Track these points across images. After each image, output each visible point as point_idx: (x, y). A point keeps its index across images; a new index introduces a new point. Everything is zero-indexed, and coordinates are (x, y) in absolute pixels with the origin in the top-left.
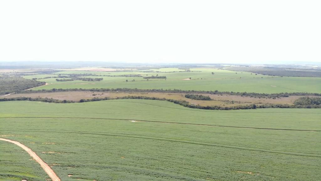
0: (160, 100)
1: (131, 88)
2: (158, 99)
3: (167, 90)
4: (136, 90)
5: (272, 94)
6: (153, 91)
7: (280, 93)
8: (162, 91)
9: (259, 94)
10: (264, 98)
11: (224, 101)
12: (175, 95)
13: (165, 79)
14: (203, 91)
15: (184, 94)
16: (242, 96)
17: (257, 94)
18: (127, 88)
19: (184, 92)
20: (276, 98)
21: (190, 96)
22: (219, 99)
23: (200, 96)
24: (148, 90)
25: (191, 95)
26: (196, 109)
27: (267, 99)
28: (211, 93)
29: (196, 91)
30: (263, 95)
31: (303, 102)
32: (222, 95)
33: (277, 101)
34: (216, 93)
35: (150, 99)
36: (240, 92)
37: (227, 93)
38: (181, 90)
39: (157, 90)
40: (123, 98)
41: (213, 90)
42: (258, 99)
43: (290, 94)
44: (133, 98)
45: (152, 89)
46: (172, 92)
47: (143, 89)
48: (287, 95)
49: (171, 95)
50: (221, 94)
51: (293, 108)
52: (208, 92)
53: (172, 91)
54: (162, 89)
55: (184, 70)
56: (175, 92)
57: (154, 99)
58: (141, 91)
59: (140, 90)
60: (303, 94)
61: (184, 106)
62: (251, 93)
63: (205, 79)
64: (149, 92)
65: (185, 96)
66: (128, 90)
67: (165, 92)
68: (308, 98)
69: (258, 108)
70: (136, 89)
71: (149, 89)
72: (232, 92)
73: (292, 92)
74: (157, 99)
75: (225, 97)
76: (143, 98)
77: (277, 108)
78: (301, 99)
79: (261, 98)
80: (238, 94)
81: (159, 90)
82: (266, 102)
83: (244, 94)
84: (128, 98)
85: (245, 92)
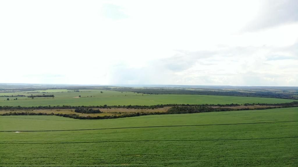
0: (48, 115)
1: (13, 106)
2: (46, 114)
3: (55, 107)
4: (19, 108)
5: (151, 106)
6: (40, 108)
7: (157, 105)
8: (50, 108)
9: (141, 106)
10: (145, 109)
11: (113, 113)
12: (64, 111)
13: (52, 97)
14: (93, 106)
15: (74, 110)
16: (127, 108)
17: (140, 106)
18: (8, 106)
19: (73, 107)
20: (155, 109)
21: (80, 110)
22: (108, 112)
23: (90, 110)
24: (33, 107)
25: (82, 110)
26: (87, 120)
27: (147, 109)
28: (101, 107)
29: (86, 107)
30: (144, 107)
31: (174, 110)
32: (110, 109)
33: (156, 110)
34: (105, 107)
35: (36, 115)
36: (126, 105)
37: (115, 107)
38: (70, 106)
39: (44, 107)
40: (4, 115)
41: (103, 105)
42: (141, 110)
43: (165, 106)
44: (15, 114)
45: (38, 106)
46: (61, 109)
47: (27, 106)
48: (162, 106)
49: (59, 111)
50: (110, 107)
51: (167, 114)
52: (98, 107)
53: (60, 107)
54: (50, 106)
55: (73, 91)
56: (64, 108)
57: (41, 114)
58: (26, 108)
59: (24, 107)
60: (174, 105)
61: (75, 118)
62: (135, 106)
63: (94, 97)
64: (35, 109)
65: (74, 111)
66: (9, 108)
67: (53, 109)
68: (178, 107)
69: (141, 115)
70: (19, 106)
71: (35, 106)
72: (119, 106)
73: (166, 104)
74: (44, 115)
75: (113, 110)
76: (27, 114)
77: (156, 114)
78: (173, 108)
79: (143, 109)
80: (124, 107)
81: (46, 107)
82: (147, 112)
83: (129, 107)
84: (10, 115)
85: (130, 105)
